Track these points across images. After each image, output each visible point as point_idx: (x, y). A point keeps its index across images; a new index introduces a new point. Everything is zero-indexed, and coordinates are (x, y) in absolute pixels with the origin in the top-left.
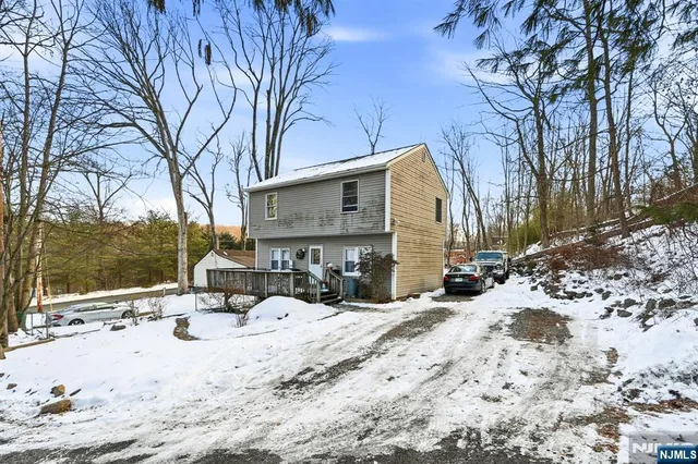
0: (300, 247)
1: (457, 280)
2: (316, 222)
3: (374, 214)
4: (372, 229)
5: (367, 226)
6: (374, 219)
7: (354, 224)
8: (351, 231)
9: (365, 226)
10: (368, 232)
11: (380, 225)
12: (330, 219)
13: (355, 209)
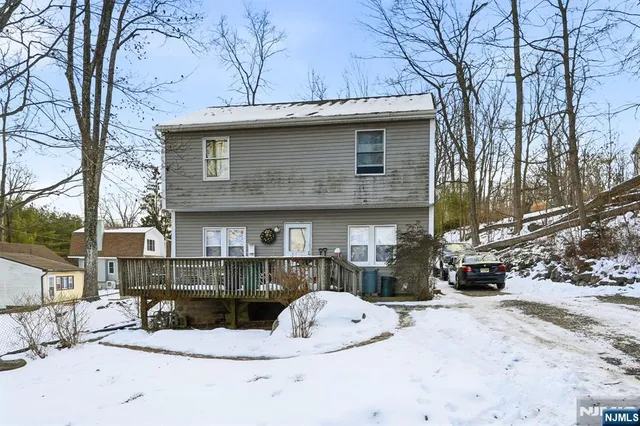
0: (269, 226)
1: (482, 271)
2: (309, 188)
3: (412, 179)
4: (407, 199)
5: (399, 196)
6: (412, 186)
7: (377, 192)
8: (372, 202)
9: (396, 195)
10: (401, 204)
11: (422, 194)
12: (336, 184)
13: (380, 170)
